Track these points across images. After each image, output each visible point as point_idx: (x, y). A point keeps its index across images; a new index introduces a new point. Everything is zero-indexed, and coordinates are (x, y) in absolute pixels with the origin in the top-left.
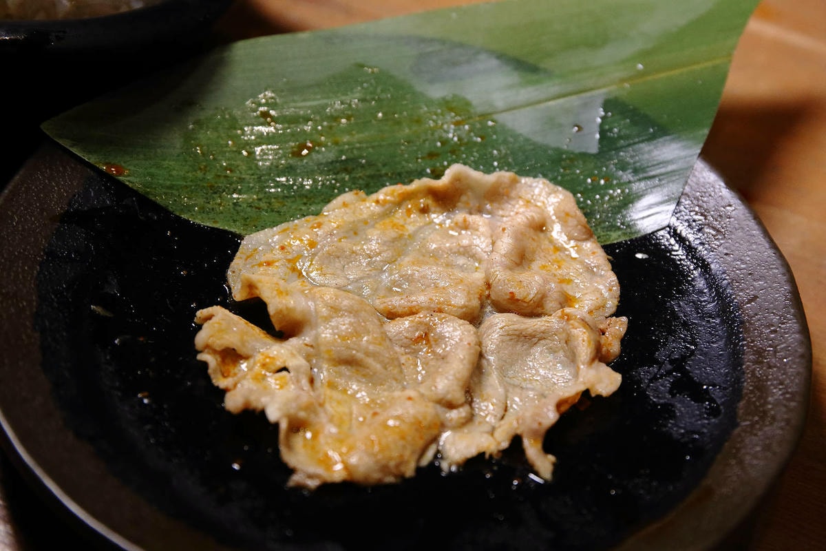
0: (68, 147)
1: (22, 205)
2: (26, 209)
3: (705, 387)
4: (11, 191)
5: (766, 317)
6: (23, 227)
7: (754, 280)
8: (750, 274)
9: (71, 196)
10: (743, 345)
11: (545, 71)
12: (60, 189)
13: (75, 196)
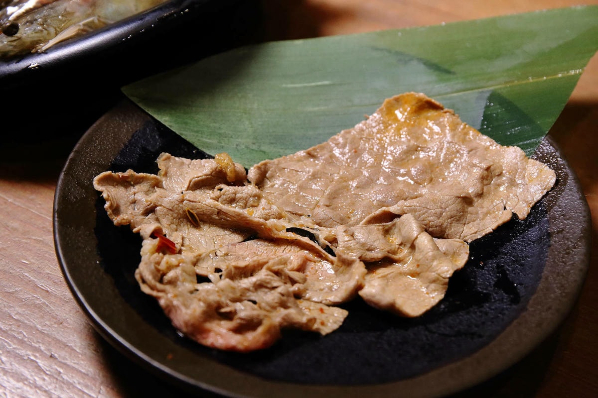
0: (136, 103)
1: (103, 134)
2: (105, 137)
3: (515, 285)
4: (97, 126)
5: (565, 244)
6: (101, 147)
7: (564, 220)
8: (563, 215)
9: (134, 132)
10: (546, 261)
11: (454, 73)
12: (128, 127)
13: (137, 131)
